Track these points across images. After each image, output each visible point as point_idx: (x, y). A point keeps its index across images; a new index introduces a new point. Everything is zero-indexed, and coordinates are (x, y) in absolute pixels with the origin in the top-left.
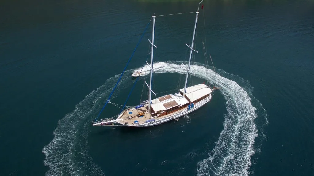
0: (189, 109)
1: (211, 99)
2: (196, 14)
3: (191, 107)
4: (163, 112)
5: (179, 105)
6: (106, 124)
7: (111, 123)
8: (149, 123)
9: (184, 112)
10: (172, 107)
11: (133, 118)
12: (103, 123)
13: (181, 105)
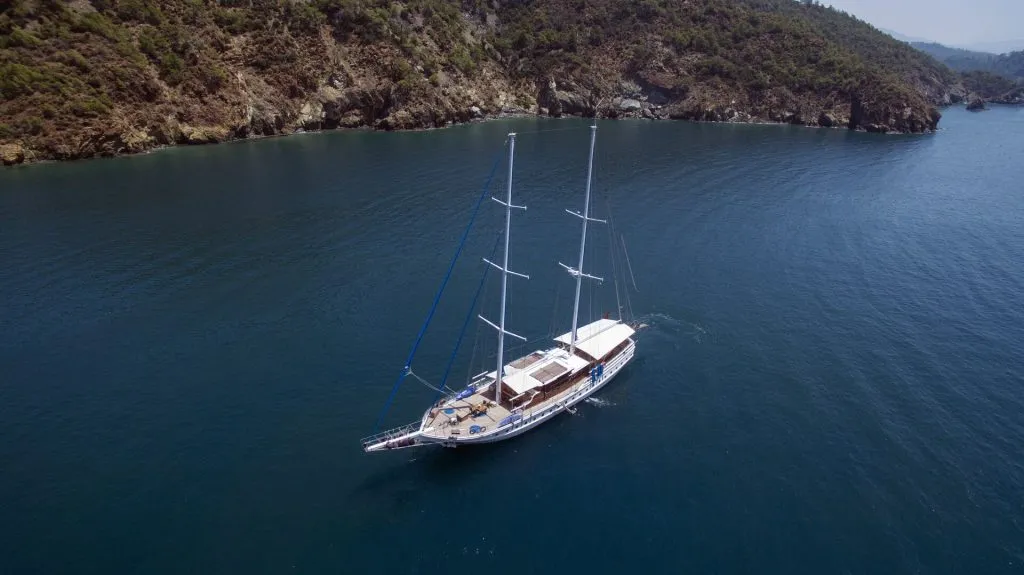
0: (594, 380)
1: (635, 353)
2: (591, 130)
3: (598, 375)
4: (537, 393)
5: (570, 372)
6: (400, 444)
7: (411, 441)
8: (510, 425)
9: (584, 388)
10: (555, 378)
11: (463, 422)
12: (391, 441)
13: (573, 372)
